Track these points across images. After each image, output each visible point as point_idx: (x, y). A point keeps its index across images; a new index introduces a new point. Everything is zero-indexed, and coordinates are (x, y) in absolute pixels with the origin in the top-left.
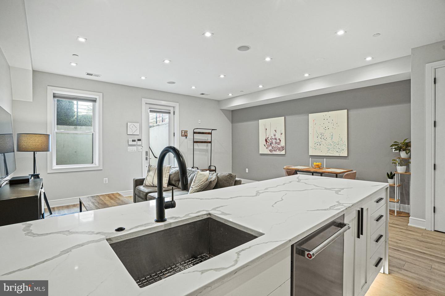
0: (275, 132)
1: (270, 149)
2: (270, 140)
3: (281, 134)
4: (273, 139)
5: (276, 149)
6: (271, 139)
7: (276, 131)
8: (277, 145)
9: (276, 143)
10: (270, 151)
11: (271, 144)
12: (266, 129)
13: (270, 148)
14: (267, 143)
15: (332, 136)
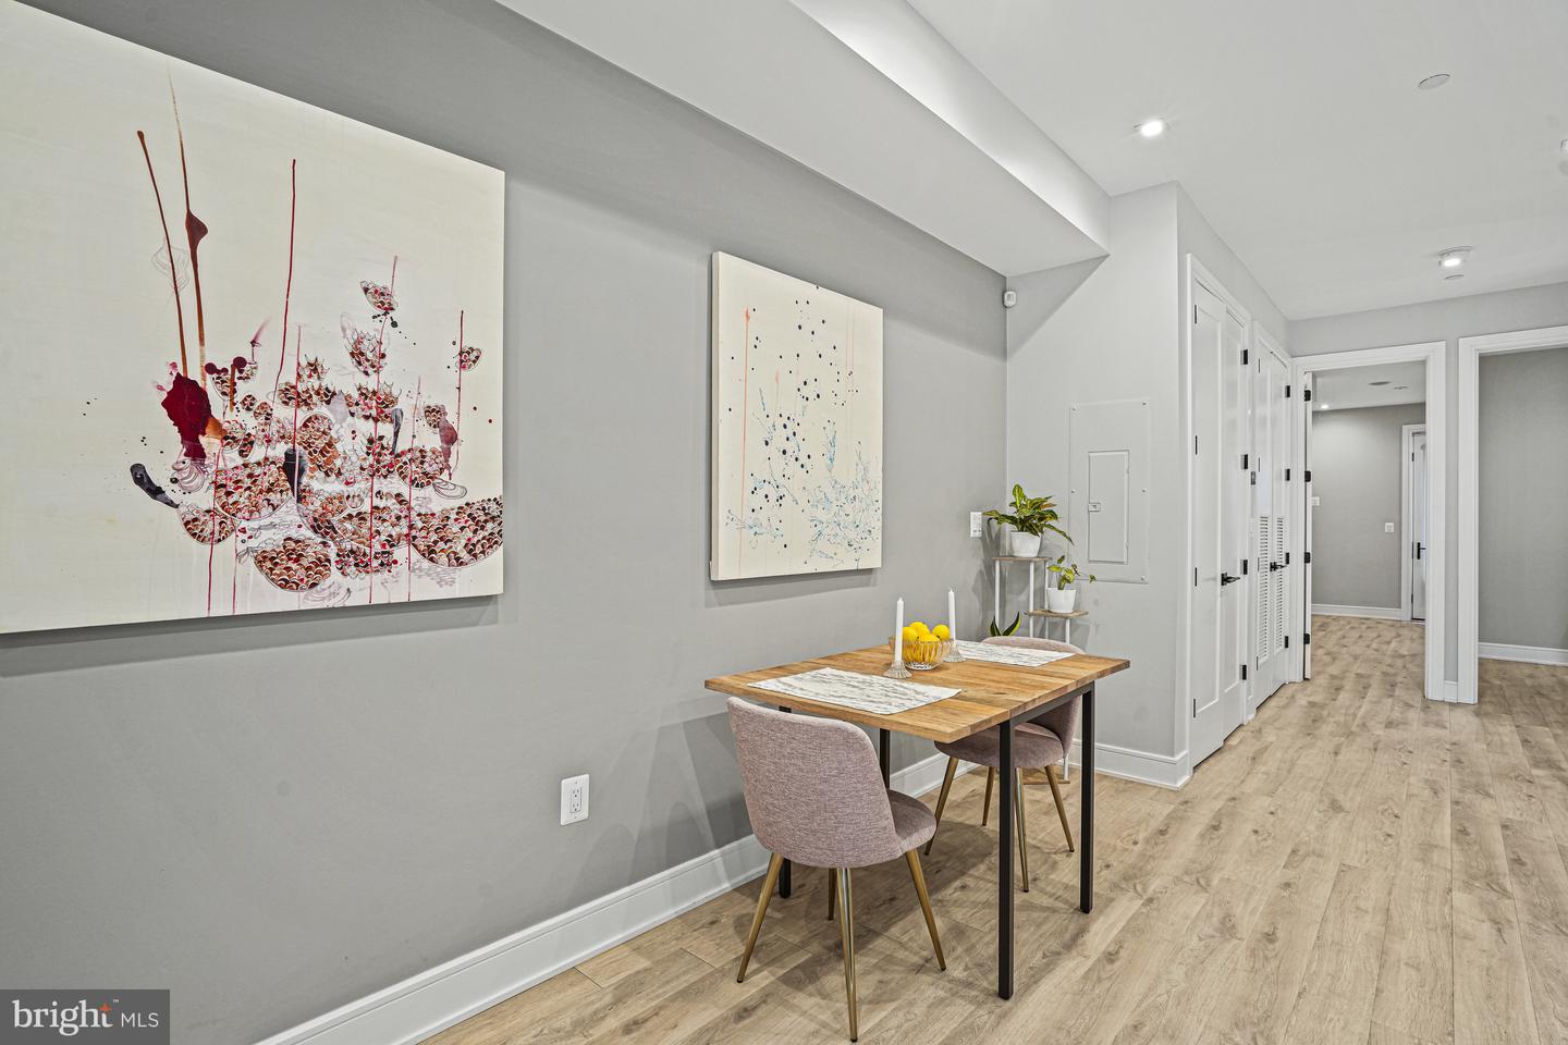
0: (368, 307)
1: (270, 540)
2: (283, 413)
3: (467, 358)
4: (328, 396)
5: (392, 542)
6: (291, 396)
7: (383, 302)
8: (395, 484)
9: (383, 460)
10: (281, 564)
11: (290, 467)
12: (196, 229)
13: (285, 522)
14: (208, 442)
15: (832, 444)
